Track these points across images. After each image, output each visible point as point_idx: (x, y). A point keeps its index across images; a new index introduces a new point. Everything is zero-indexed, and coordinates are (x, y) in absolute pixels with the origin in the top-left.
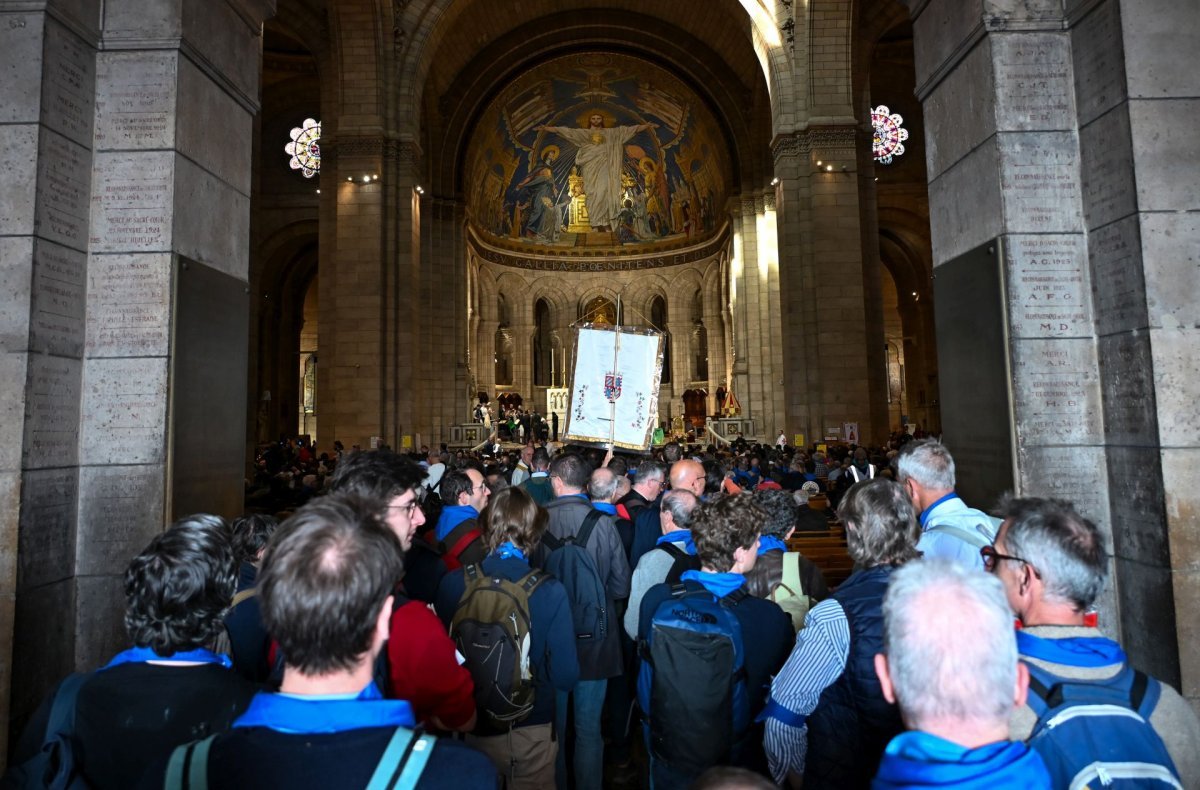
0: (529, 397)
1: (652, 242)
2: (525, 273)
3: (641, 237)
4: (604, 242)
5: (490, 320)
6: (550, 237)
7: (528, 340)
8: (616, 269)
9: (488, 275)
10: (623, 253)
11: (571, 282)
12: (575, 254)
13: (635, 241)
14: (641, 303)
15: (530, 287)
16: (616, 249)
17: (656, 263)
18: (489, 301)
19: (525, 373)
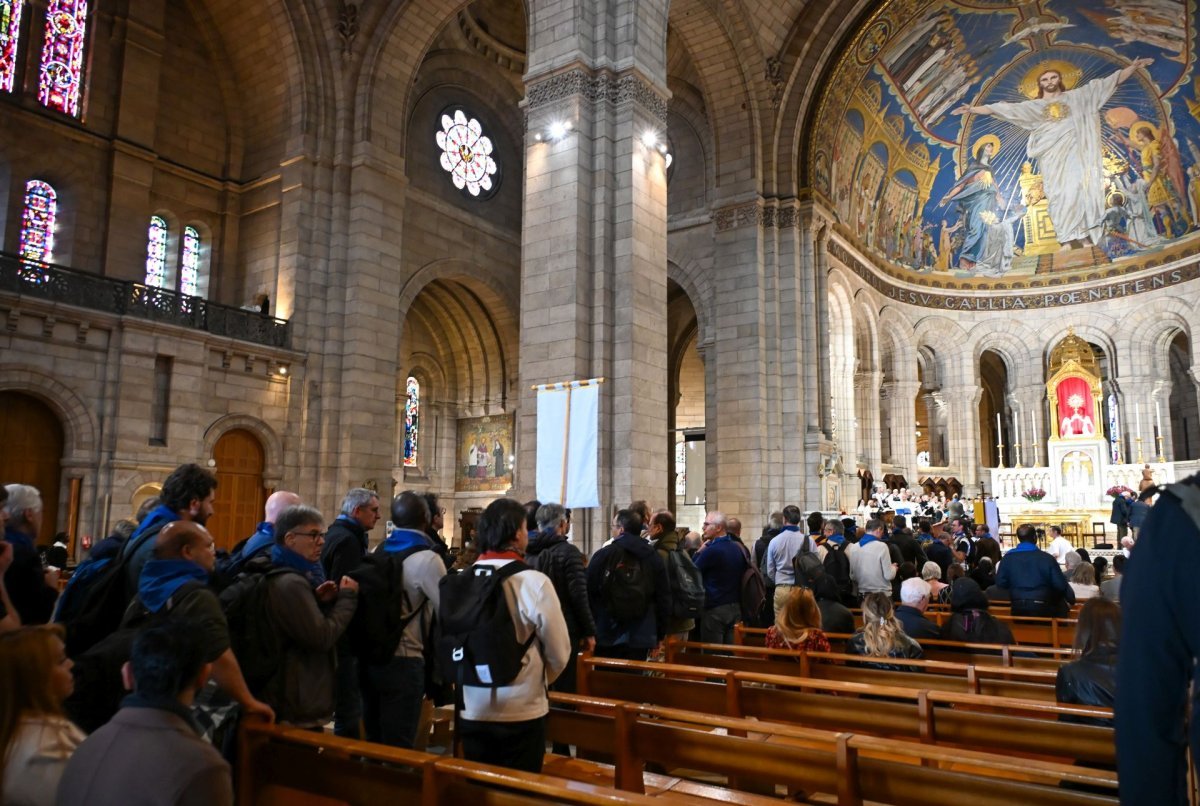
0: (972, 480)
1: (1159, 250)
2: (960, 316)
3: (1140, 245)
4: (1081, 262)
5: (905, 380)
6: (997, 266)
7: (969, 405)
8: (1102, 298)
9: (899, 320)
10: (1114, 273)
11: (1032, 323)
12: (1035, 284)
13: (1131, 252)
14: (1147, 343)
15: (969, 334)
16: (1102, 268)
17: (1168, 279)
18: (904, 354)
19: (965, 449)
